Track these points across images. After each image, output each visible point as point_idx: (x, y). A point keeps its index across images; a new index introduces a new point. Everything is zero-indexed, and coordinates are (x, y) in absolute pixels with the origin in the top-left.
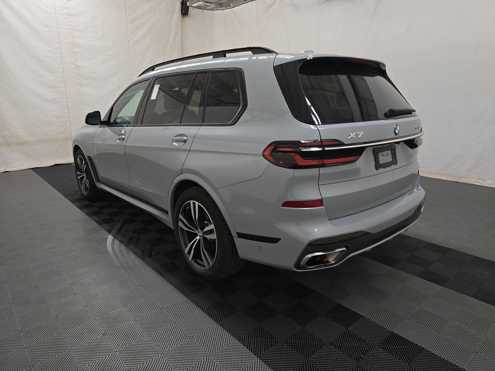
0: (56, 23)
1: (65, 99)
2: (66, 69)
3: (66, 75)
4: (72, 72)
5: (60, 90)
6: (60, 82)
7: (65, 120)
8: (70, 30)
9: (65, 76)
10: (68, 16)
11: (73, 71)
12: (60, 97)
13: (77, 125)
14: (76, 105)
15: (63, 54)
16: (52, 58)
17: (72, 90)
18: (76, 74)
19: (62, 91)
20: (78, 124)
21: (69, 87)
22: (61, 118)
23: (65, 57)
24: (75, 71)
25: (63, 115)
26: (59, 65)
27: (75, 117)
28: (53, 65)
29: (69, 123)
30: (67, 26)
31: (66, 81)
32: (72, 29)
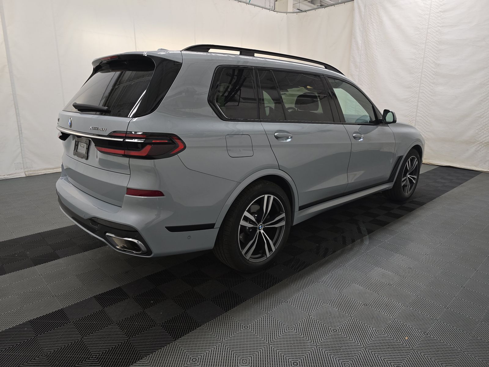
0: (427, 24)
1: (417, 99)
2: (425, 69)
3: (424, 74)
4: (430, 72)
5: (415, 90)
6: (416, 82)
7: (412, 119)
8: (439, 28)
9: (423, 76)
10: (442, 14)
11: (432, 70)
12: (412, 96)
13: (421, 125)
14: (426, 105)
15: (426, 54)
16: (415, 59)
17: (425, 89)
18: (434, 73)
19: (416, 91)
20: (423, 124)
21: (424, 86)
22: (408, 117)
23: (428, 57)
24: (434, 70)
25: (411, 114)
26: (420, 66)
27: (421, 117)
28: (414, 66)
29: (414, 122)
30: (438, 24)
31: (422, 81)
32: (443, 26)
